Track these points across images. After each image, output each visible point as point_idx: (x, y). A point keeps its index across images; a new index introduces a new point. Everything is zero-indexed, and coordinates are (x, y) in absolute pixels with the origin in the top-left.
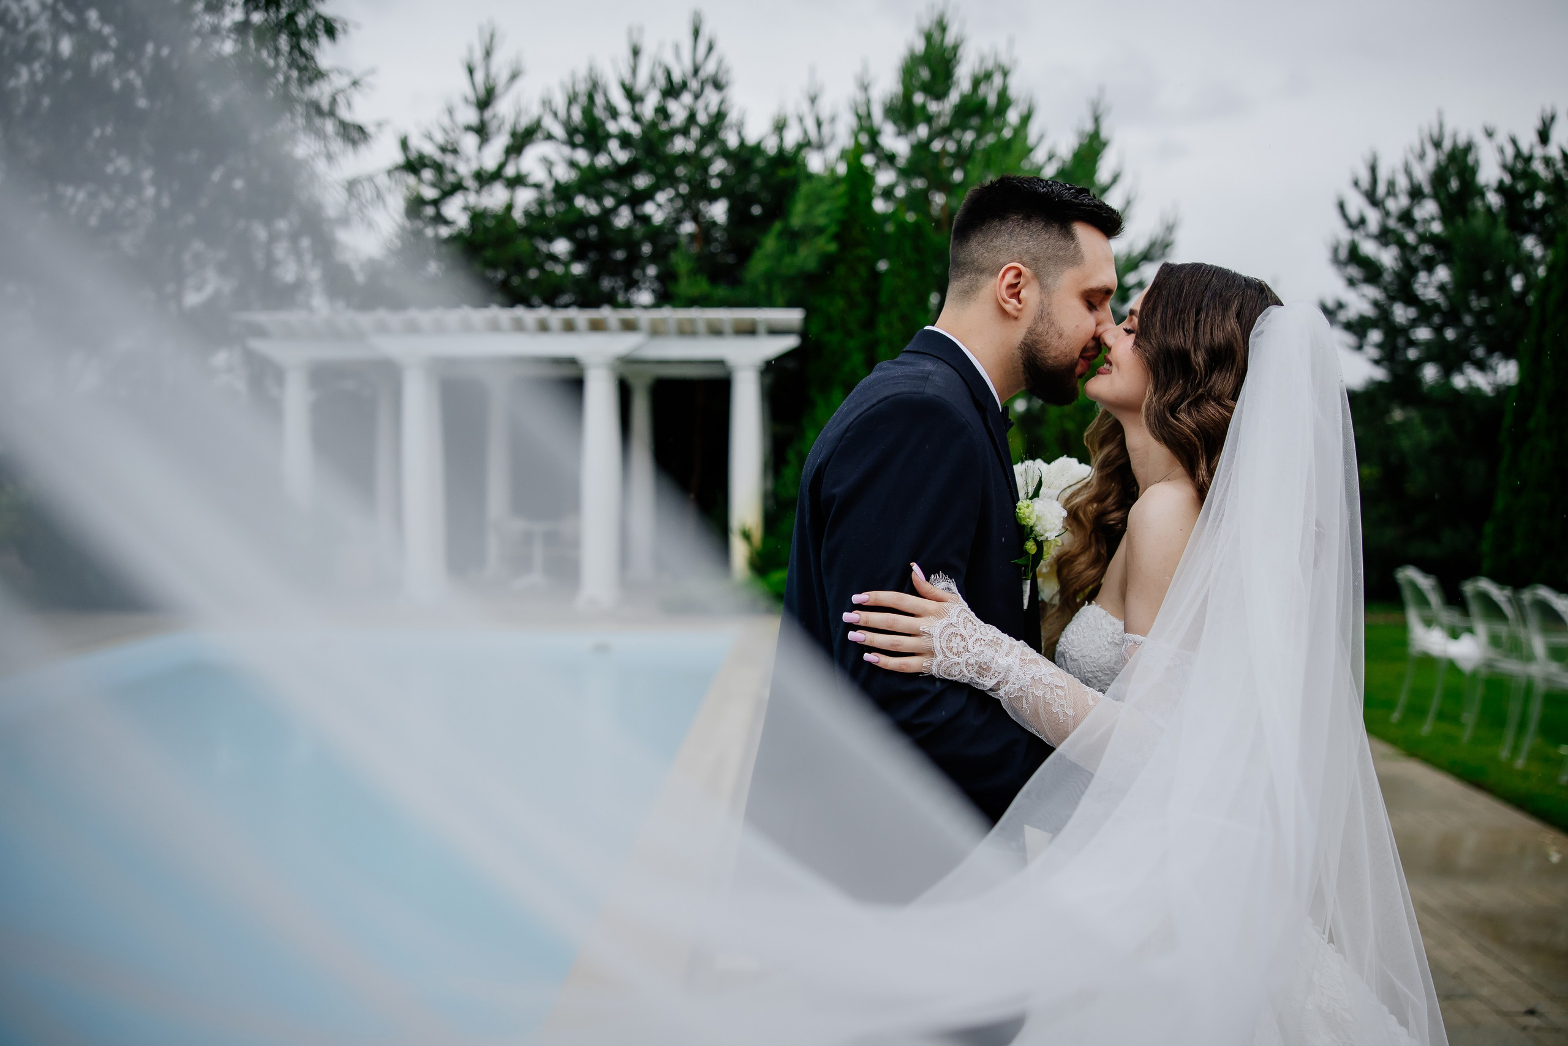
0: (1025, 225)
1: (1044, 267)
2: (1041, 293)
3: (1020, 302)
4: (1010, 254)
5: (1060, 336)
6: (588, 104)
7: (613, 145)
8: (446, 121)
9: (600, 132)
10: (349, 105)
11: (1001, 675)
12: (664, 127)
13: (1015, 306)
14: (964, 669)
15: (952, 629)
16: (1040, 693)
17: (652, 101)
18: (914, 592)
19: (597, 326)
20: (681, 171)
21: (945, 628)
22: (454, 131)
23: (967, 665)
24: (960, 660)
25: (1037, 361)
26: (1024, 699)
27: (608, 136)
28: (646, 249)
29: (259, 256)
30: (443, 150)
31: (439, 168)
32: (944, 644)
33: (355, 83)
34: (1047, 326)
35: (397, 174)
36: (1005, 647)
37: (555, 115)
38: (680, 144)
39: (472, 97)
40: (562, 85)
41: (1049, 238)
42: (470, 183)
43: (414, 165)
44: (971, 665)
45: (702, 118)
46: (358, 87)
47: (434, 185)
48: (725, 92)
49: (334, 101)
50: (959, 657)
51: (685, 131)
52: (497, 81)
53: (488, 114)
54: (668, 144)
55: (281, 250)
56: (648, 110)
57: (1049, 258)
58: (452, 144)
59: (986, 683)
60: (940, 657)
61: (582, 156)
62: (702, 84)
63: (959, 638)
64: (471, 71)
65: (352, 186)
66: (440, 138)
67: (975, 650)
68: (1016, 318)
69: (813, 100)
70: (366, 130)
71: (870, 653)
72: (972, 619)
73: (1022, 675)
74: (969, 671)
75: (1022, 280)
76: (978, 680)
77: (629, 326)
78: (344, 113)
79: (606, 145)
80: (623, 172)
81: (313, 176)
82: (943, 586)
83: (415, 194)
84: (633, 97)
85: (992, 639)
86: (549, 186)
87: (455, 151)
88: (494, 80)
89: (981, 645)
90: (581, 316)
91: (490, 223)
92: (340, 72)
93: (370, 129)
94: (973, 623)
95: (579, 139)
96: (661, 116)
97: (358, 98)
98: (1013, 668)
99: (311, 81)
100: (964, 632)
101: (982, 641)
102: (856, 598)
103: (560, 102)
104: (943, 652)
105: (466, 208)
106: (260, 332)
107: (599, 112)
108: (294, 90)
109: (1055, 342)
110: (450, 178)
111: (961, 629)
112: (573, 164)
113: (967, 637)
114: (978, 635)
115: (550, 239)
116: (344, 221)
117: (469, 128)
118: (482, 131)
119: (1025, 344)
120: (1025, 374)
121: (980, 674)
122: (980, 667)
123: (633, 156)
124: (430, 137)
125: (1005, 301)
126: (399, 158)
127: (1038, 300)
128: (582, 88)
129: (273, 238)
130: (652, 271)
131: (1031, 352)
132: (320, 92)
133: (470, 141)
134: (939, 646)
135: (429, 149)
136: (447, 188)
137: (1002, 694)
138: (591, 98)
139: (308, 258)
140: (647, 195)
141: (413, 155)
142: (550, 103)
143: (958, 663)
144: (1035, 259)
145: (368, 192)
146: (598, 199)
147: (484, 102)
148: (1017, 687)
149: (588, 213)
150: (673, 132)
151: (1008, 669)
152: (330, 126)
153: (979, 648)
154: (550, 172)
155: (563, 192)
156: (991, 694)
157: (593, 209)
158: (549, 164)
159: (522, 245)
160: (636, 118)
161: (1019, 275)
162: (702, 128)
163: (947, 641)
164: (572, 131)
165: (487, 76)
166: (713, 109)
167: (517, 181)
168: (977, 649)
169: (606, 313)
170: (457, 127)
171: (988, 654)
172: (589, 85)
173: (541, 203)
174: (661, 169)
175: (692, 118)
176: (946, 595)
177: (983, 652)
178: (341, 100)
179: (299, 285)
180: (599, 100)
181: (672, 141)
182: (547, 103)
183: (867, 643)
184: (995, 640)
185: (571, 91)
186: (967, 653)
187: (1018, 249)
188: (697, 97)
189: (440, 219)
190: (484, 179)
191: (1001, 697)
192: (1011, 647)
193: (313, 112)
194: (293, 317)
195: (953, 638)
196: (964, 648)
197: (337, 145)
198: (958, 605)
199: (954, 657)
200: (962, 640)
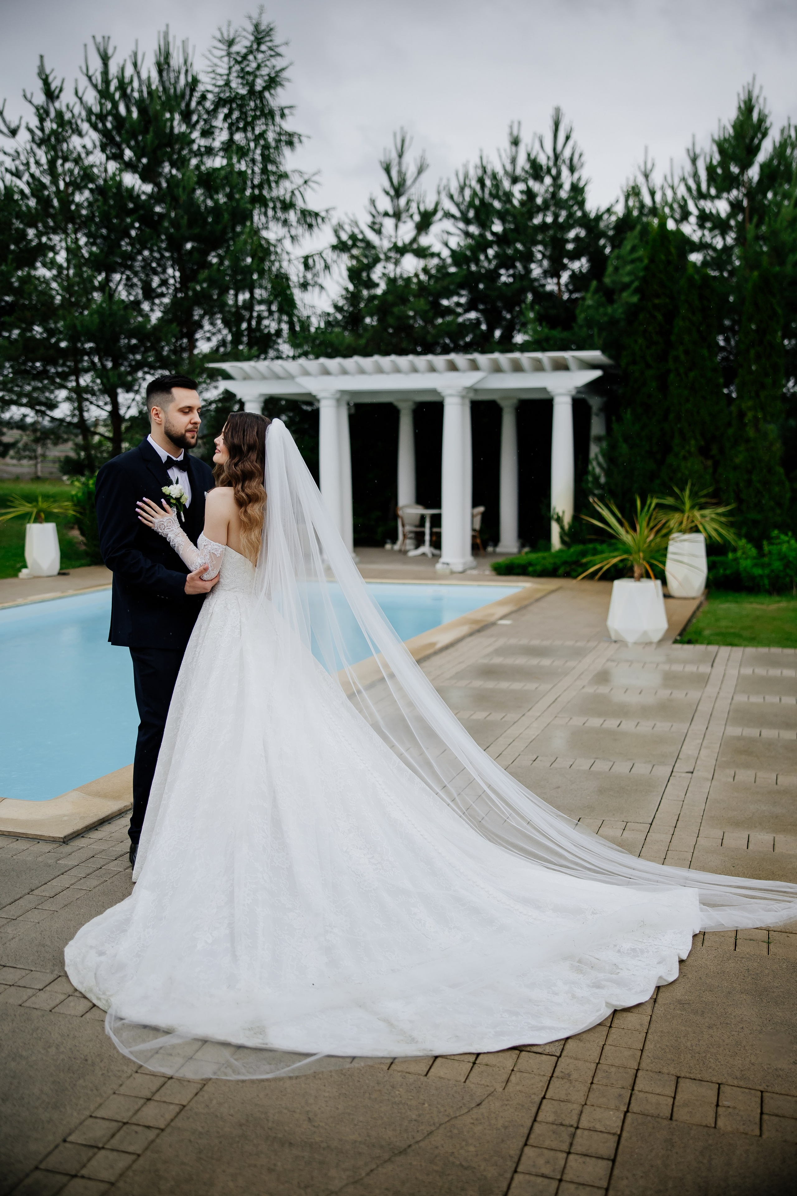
1: (163, 405)
2: (164, 414)
3: (160, 419)
5: (174, 426)
8: (371, 209)
9: (487, 211)
10: (304, 197)
12: (531, 205)
22: (377, 215)
25: (171, 436)
33: (306, 182)
34: (169, 424)
35: (336, 252)
37: (451, 197)
38: (542, 218)
39: (388, 187)
40: (456, 175)
46: (309, 185)
48: (579, 171)
49: (293, 196)
51: (546, 207)
52: (407, 176)
53: (403, 201)
57: (164, 402)
58: (377, 225)
61: (473, 229)
64: (388, 171)
65: (307, 261)
68: (161, 424)
70: (319, 215)
78: (301, 204)
79: (491, 221)
80: (502, 240)
81: (280, 254)
83: (353, 265)
86: (446, 253)
87: (379, 232)
88: (405, 175)
91: (400, 285)
92: (298, 173)
93: (321, 214)
95: (471, 216)
96: (529, 197)
97: (309, 194)
99: (277, 182)
103: (455, 188)
105: (385, 275)
107: (487, 193)
108: (266, 191)
109: (172, 428)
110: (373, 253)
112: (467, 235)
116: (304, 286)
117: (386, 214)
118: (397, 215)
119: (165, 432)
128: (474, 174)
131: (168, 433)
132: (283, 190)
133: (389, 223)
135: (360, 229)
136: (373, 260)
138: (481, 181)
139: (278, 315)
142: (447, 187)
144: (160, 404)
145: (318, 265)
147: (398, 191)
152: (292, 216)
154: (446, 245)
155: (457, 257)
158: (446, 237)
164: (464, 209)
165: (400, 172)
167: (422, 253)
170: (379, 213)
172: (480, 171)
173: (443, 267)
174: (528, 237)
175: (554, 196)
178: (298, 194)
182: (444, 189)
185: (463, 178)
187: (156, 401)
188: (555, 178)
189: (371, 283)
190: (400, 251)
193: (281, 206)
197: (298, 230)
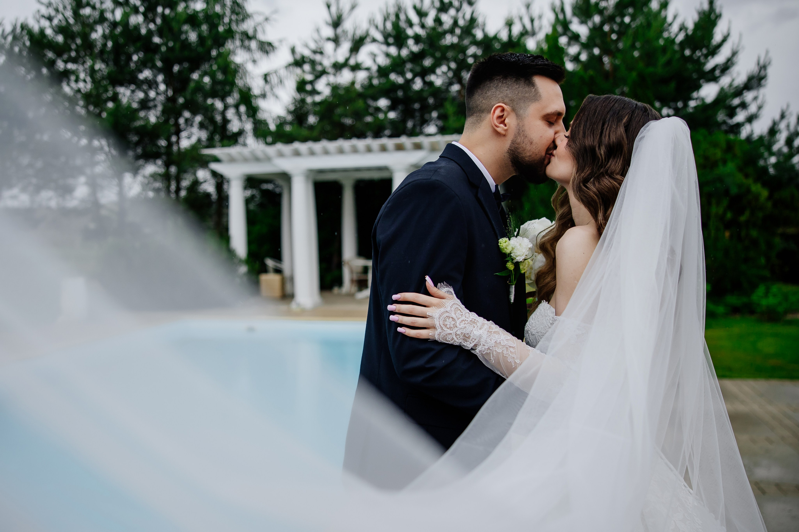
0: (504, 82)
1: (517, 104)
2: (517, 119)
3: (505, 125)
4: (497, 99)
5: (531, 143)
6: (395, 20)
7: (411, 42)
8: (316, 36)
9: (403, 36)
10: (264, 32)
11: (476, 341)
12: (440, 30)
13: (503, 128)
14: (455, 337)
15: (447, 314)
16: (499, 351)
17: (432, 14)
18: (427, 293)
19: (400, 148)
20: (450, 54)
21: (442, 313)
22: (320, 41)
23: (456, 335)
24: (451, 332)
25: (519, 159)
26: (491, 354)
27: (408, 37)
28: (431, 101)
29: (218, 118)
30: (315, 52)
31: (313, 63)
32: (441, 323)
33: (265, 20)
34: (523, 138)
35: (291, 68)
36: (479, 324)
37: (377, 27)
38: (449, 40)
39: (329, 20)
40: (381, 10)
41: (519, 87)
42: (331, 70)
43: (299, 63)
44: (458, 335)
45: (461, 22)
46: (268, 21)
47: (311, 73)
48: (474, 6)
49: (255, 31)
50: (450, 330)
51: (451, 31)
52: (343, 11)
53: (339, 30)
54: (442, 39)
55: (230, 114)
56: (429, 21)
57: (520, 99)
58: (320, 49)
59: (468, 345)
60: (439, 330)
61: (393, 50)
62: (461, 2)
63: (451, 319)
64: (329, 6)
65: (266, 77)
66: (313, 46)
67: (461, 326)
68: (504, 135)
69: (528, 6)
70: (274, 45)
71: (401, 328)
72: (461, 309)
73: (489, 341)
74: (457, 338)
75: (505, 113)
76: (464, 343)
77: (418, 147)
78: (261, 37)
79: (407, 43)
80: (416, 58)
81: (245, 72)
82: (446, 291)
83: (302, 78)
84: (421, 14)
85: (471, 320)
86: (374, 68)
87: (321, 53)
88: (342, 10)
89: (465, 323)
90: (390, 143)
91: (341, 92)
92: (259, 14)
93: (276, 44)
94: (461, 311)
95: (391, 40)
96: (437, 24)
97: (268, 28)
98: (483, 337)
99: (243, 20)
100: (454, 316)
101: (466, 321)
102: (395, 297)
103: (379, 20)
104: (441, 327)
105: (328, 84)
106: (217, 160)
107: (403, 24)
108: (234, 27)
109: (528, 147)
110: (319, 68)
111: (452, 314)
112: (388, 55)
113: (456, 319)
114: (463, 318)
115: (376, 99)
116: (264, 96)
117: (329, 39)
118: (336, 40)
119: (511, 150)
120: (513, 167)
121: (465, 340)
122: (464, 336)
123: (422, 48)
124: (306, 46)
125: (497, 126)
126: (289, 59)
127: (516, 123)
128: (392, 10)
129: (226, 107)
130: (434, 114)
131: (515, 154)
132: (247, 26)
133: (329, 47)
134: (439, 324)
135: (307, 53)
136: (318, 74)
137: (477, 352)
138: (397, 16)
139: (244, 117)
140: (432, 70)
141: (298, 57)
142: (374, 21)
143: (450, 333)
144: (512, 100)
145: (274, 79)
146: (402, 73)
147: (337, 23)
148: (486, 347)
149: (397, 82)
150: (445, 33)
151: (480, 337)
152: (253, 44)
153: (463, 325)
154: (374, 61)
155: (383, 72)
156: (473, 352)
157: (400, 80)
158: (374, 56)
159: (360, 104)
160: (423, 26)
161: (503, 110)
162: (462, 28)
163: (443, 321)
164: (386, 36)
165: (338, 8)
166: (468, 17)
167: (356, 68)
168: (462, 325)
169: (404, 140)
170: (322, 39)
171: (469, 329)
172: (396, 9)
173: (370, 78)
174: (438, 54)
175: (455, 23)
176: (446, 295)
177: (465, 327)
178: (259, 29)
179: (241, 133)
180: (402, 17)
181: (445, 38)
182: (372, 22)
183: (399, 322)
184: (473, 320)
185: (385, 13)
186: (456, 328)
187: (501, 95)
188: (458, 10)
189: (314, 92)
190: (338, 67)
191: (477, 353)
192: (483, 324)
193: (245, 37)
194: (234, 150)
195: (447, 320)
196: (453, 325)
197: (258, 55)
198: (452, 301)
199: (448, 330)
200: (453, 320)
